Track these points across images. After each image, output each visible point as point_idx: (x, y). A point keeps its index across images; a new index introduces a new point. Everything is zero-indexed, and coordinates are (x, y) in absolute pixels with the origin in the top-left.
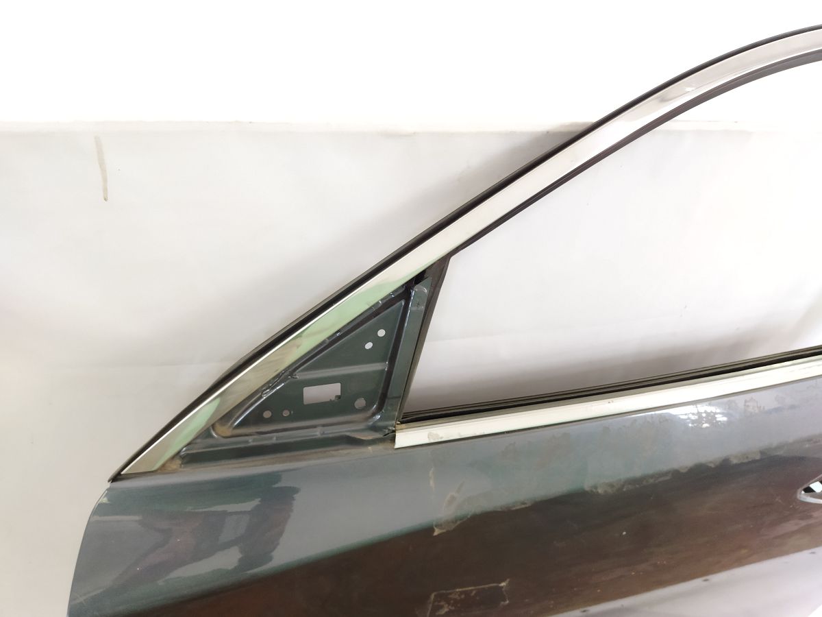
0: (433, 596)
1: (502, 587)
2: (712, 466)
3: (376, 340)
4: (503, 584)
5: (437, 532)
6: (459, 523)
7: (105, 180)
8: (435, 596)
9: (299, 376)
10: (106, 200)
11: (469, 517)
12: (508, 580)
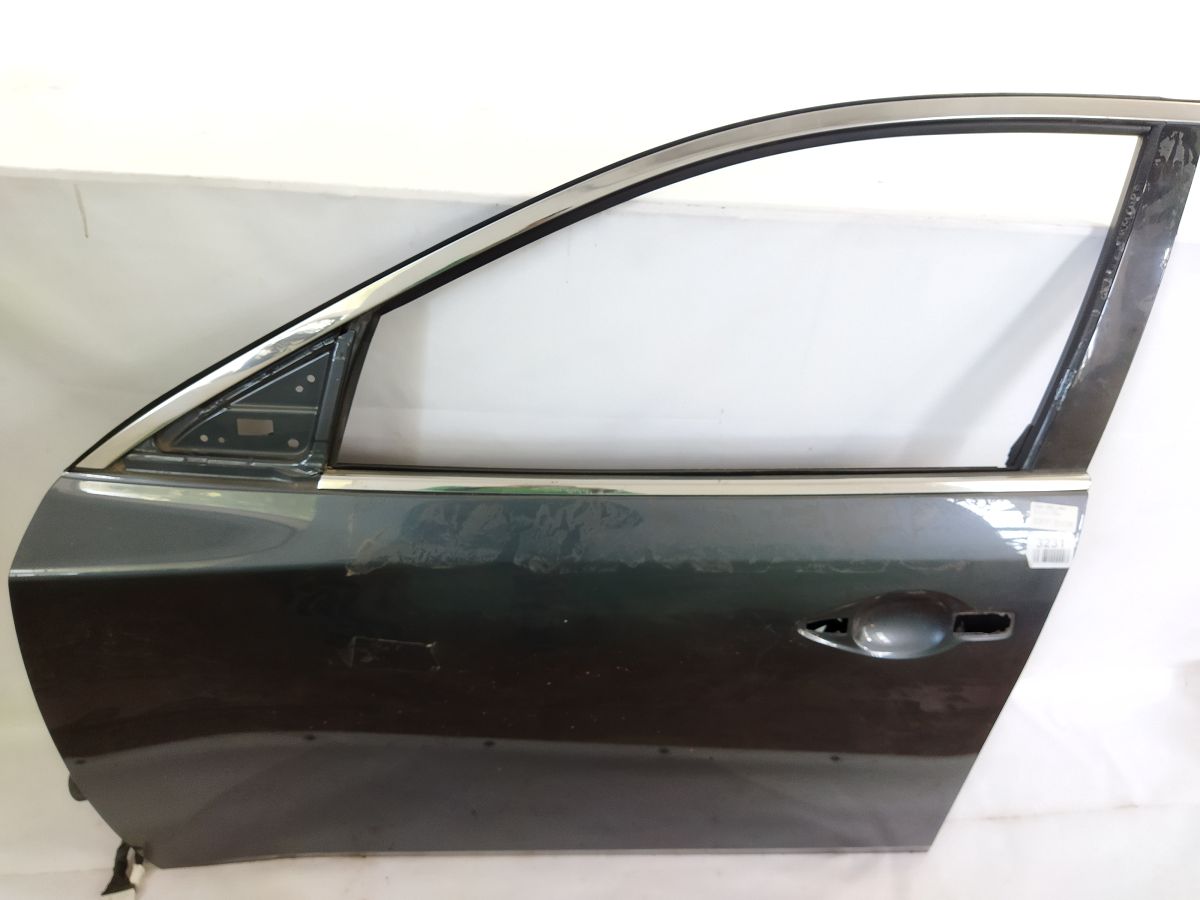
0: (354, 639)
1: (429, 648)
2: (668, 567)
3: (307, 385)
4: (429, 646)
5: (350, 573)
6: (373, 569)
7: (85, 221)
8: (357, 640)
9: (236, 407)
10: (87, 236)
11: (384, 565)
12: (434, 644)
